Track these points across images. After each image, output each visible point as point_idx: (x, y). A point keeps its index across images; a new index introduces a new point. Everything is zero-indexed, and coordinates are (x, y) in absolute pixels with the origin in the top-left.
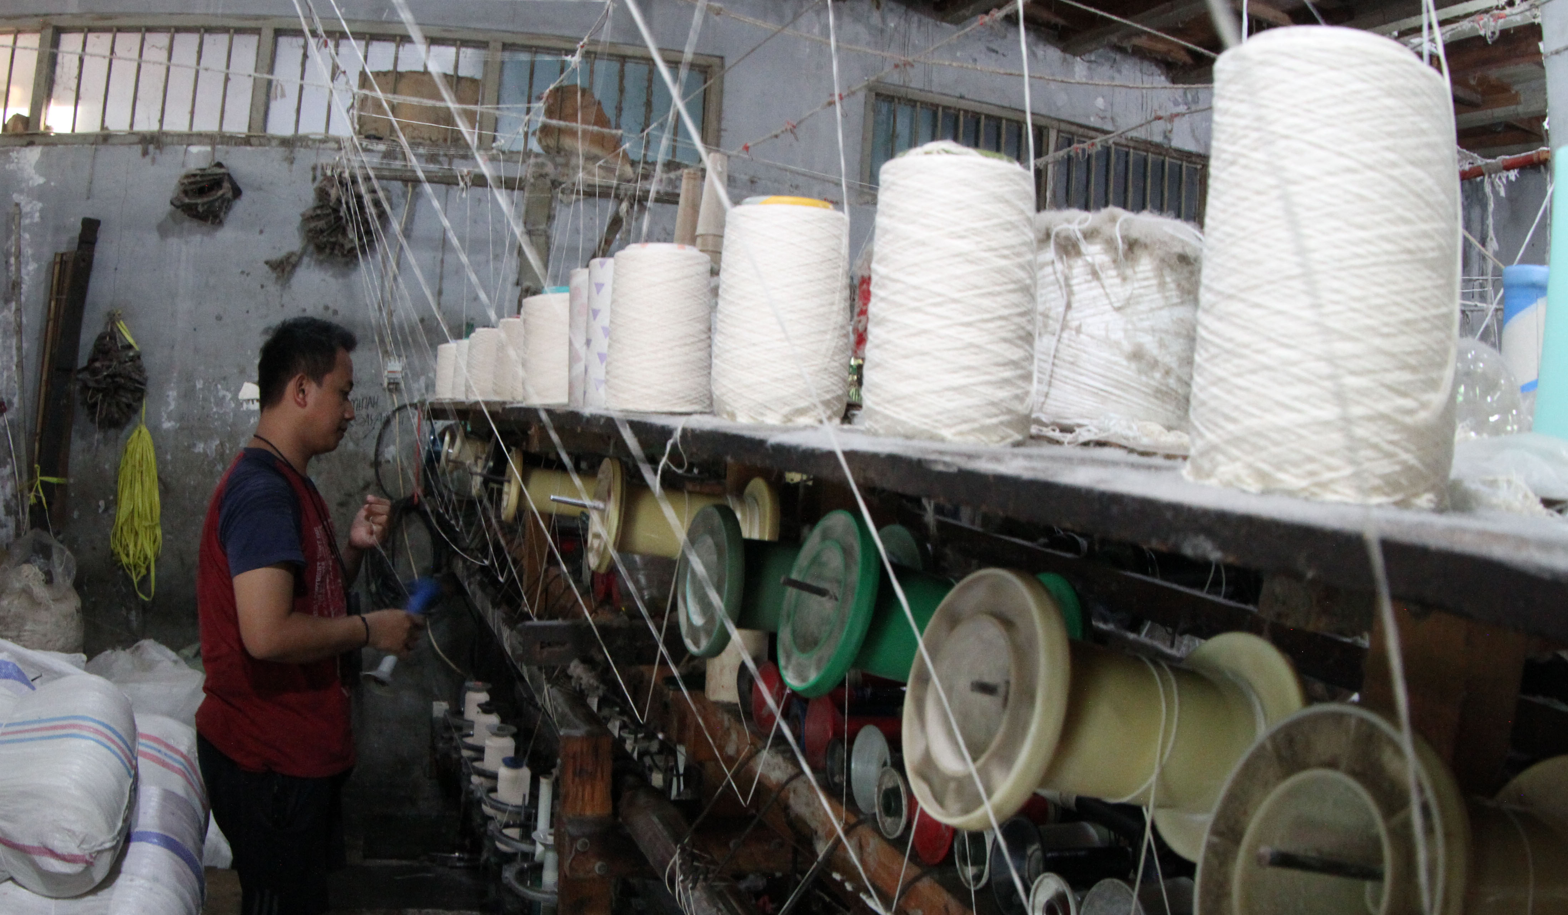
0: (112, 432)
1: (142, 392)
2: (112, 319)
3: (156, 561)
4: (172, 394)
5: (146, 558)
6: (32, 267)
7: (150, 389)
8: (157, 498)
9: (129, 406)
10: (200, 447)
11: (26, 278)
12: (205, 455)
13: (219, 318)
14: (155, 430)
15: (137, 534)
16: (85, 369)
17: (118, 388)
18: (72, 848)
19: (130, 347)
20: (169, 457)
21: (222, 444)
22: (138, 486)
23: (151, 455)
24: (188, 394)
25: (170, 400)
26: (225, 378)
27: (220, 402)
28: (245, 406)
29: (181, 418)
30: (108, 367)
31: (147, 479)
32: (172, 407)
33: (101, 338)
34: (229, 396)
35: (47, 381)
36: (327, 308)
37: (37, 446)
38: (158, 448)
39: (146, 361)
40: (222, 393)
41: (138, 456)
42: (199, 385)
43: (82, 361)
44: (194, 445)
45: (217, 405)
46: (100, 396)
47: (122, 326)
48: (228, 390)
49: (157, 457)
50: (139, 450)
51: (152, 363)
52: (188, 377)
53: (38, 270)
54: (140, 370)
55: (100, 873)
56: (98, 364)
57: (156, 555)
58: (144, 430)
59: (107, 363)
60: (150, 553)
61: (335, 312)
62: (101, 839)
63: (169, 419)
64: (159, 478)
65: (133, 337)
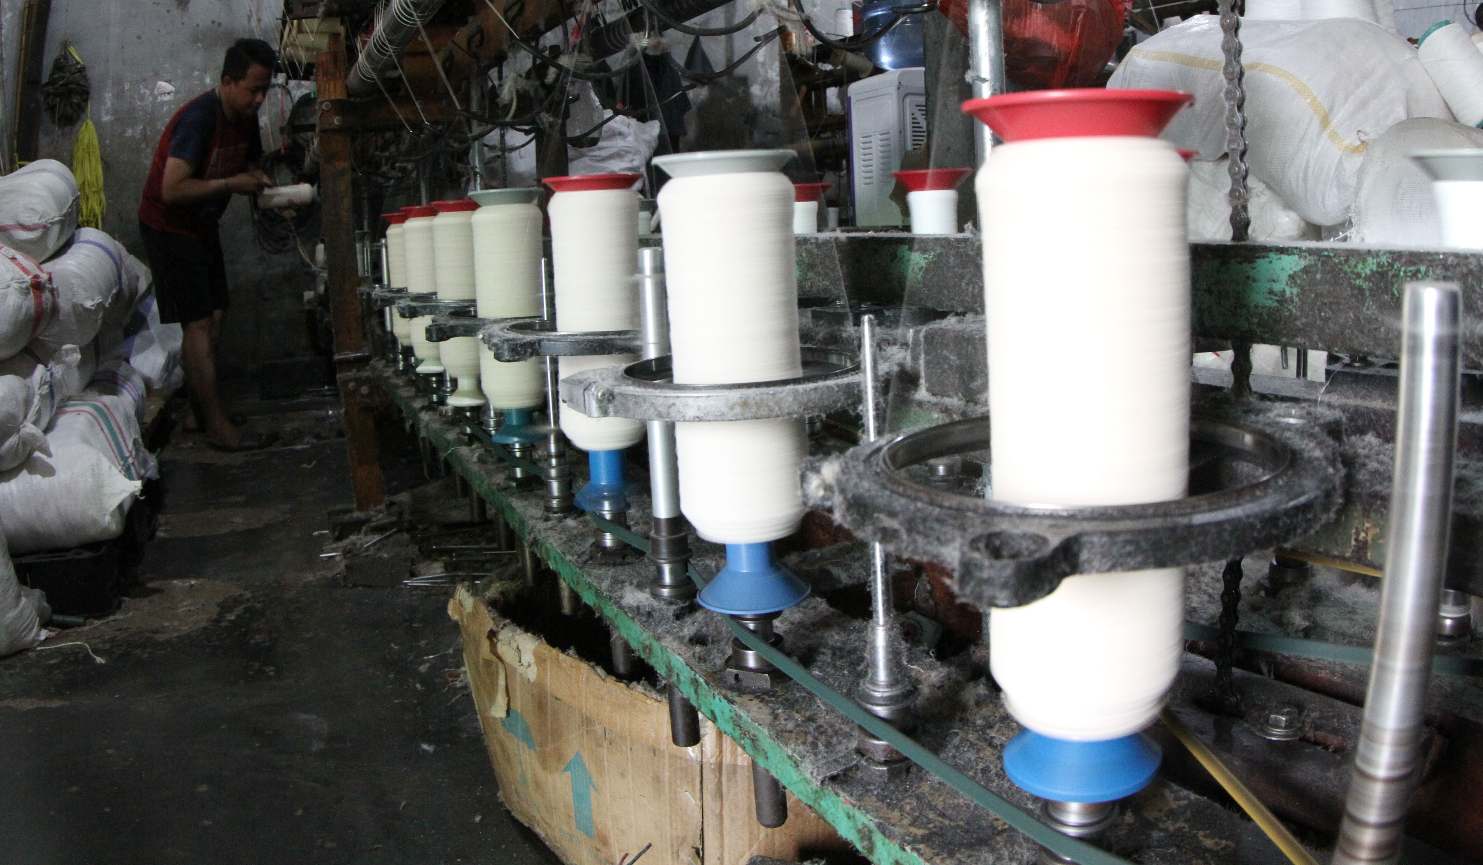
0: (67, 129)
1: (87, 93)
2: (65, 45)
3: (103, 219)
4: (109, 95)
5: (95, 215)
6: (9, 15)
7: (93, 94)
8: (100, 169)
9: (78, 105)
10: (129, 133)
11: (5, 24)
12: (133, 137)
13: (139, 37)
14: (98, 125)
15: (87, 199)
16: (47, 84)
17: (71, 92)
18: (34, 220)
19: (78, 63)
20: (108, 142)
21: (144, 128)
22: (87, 164)
23: (96, 141)
24: (119, 95)
25: (107, 100)
26: (144, 80)
27: (142, 98)
28: (159, 99)
29: (116, 112)
30: (63, 78)
31: (93, 159)
32: (109, 104)
33: (57, 60)
34: (148, 92)
35: (22, 94)
36: (213, 22)
37: (15, 142)
38: (101, 138)
39: (90, 74)
40: (143, 91)
41: (86, 142)
42: (127, 87)
43: (45, 78)
44: (124, 131)
45: (140, 100)
46: (58, 99)
47: (72, 50)
48: (146, 88)
49: (99, 141)
50: (87, 137)
51: (94, 74)
52: (119, 82)
53: (12, 17)
54: (85, 77)
55: (52, 244)
56: (56, 76)
57: (102, 213)
58: (90, 122)
59: (62, 74)
60: (98, 210)
61: (220, 24)
62: (53, 215)
63: (107, 114)
64: (102, 159)
65: (80, 56)
